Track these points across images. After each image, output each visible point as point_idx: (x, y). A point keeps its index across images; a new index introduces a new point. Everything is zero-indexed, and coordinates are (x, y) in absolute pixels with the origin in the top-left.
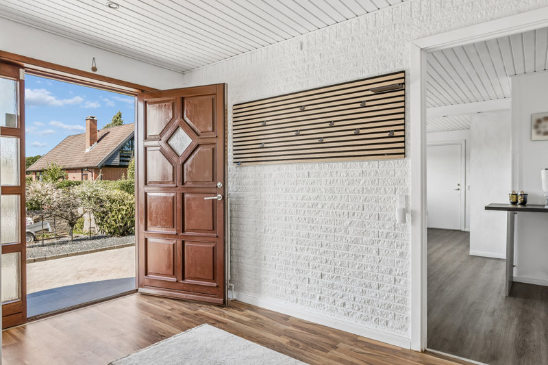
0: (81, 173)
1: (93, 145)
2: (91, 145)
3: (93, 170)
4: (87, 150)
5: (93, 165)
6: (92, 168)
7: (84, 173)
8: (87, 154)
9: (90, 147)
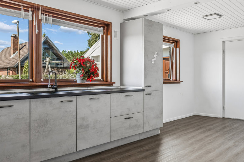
0: (6, 72)
1: (15, 53)
2: (14, 53)
3: (13, 69)
4: (12, 56)
5: (12, 66)
6: (12, 68)
7: (8, 71)
8: (12, 59)
9: (13, 55)
